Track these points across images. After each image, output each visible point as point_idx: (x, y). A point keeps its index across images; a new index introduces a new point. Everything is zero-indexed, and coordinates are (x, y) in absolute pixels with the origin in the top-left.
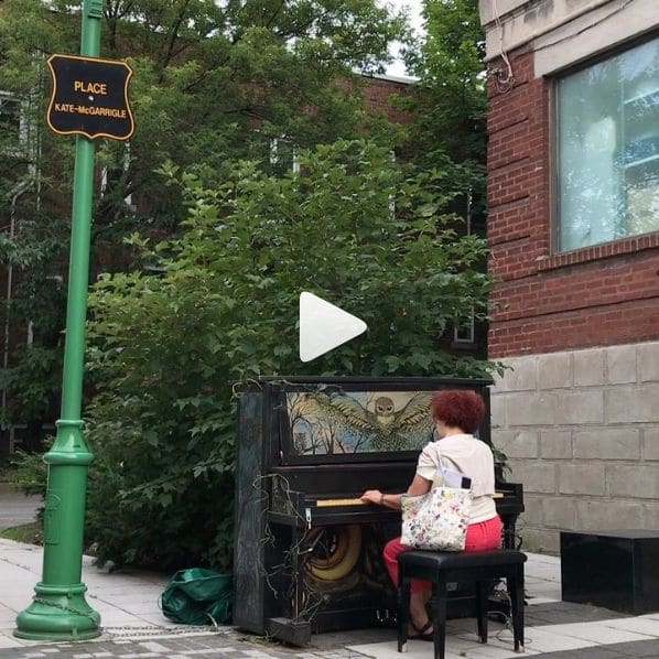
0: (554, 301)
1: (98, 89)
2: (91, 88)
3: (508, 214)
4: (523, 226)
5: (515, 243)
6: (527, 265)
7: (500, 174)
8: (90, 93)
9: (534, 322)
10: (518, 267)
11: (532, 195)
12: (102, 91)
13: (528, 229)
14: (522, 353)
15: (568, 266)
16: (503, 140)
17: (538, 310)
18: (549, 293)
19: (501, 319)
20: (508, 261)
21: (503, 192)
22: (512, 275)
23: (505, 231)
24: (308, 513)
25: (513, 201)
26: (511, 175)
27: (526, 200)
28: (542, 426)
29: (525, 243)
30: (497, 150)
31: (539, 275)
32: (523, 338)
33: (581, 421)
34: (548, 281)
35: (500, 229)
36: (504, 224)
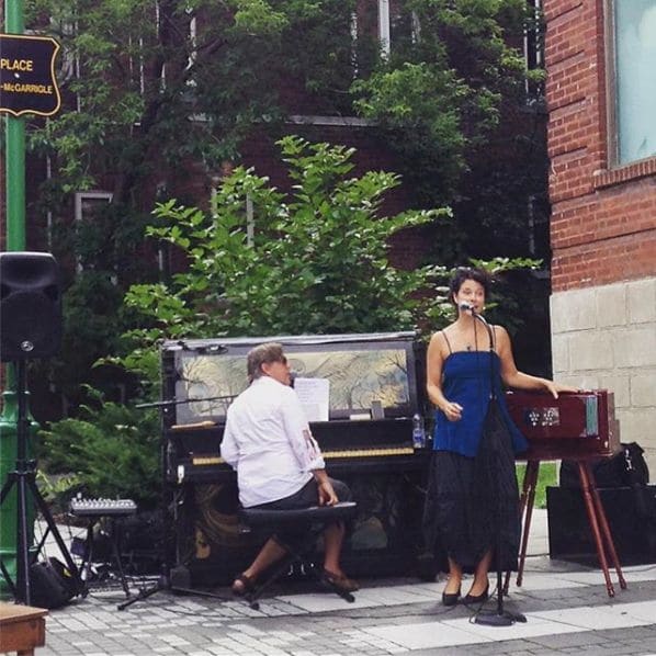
0: (611, 223)
1: (24, 65)
2: (17, 65)
3: (566, 119)
4: (581, 134)
5: (574, 154)
6: (585, 181)
7: (558, 71)
8: (16, 70)
9: (592, 248)
10: (577, 183)
11: (587, 98)
12: (29, 68)
13: (585, 138)
14: (583, 286)
15: (622, 182)
16: (561, 29)
17: (597, 233)
18: (605, 215)
19: (564, 245)
20: (569, 176)
21: (561, 93)
22: (572, 193)
23: (564, 140)
24: (181, 470)
25: (570, 104)
26: (568, 71)
27: (583, 103)
28: (602, 370)
29: (583, 154)
30: (554, 42)
31: (597, 193)
32: (584, 267)
33: (637, 364)
34: (606, 200)
35: (559, 137)
36: (563, 131)
